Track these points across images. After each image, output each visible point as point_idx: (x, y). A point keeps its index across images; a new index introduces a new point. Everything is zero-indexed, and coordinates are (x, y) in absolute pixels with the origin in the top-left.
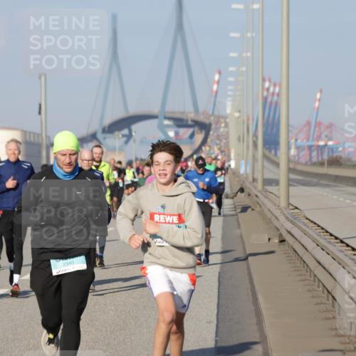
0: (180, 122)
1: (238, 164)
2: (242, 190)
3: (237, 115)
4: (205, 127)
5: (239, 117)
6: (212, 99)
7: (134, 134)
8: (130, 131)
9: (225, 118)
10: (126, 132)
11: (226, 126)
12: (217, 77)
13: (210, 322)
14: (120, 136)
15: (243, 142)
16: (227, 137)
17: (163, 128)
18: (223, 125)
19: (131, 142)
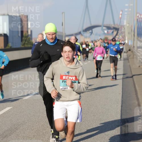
0: (109, 28)
1: (128, 41)
2: (130, 50)
3: (128, 25)
4: (117, 29)
5: (129, 26)
6: (120, 20)
7: (93, 32)
8: (92, 31)
9: (124, 26)
10: (91, 31)
11: (124, 29)
12: (121, 13)
13: (120, 94)
14: (89, 33)
15: (130, 34)
16: (124, 32)
17: (103, 30)
18: (123, 29)
19: (92, 35)
